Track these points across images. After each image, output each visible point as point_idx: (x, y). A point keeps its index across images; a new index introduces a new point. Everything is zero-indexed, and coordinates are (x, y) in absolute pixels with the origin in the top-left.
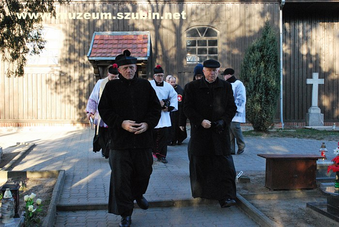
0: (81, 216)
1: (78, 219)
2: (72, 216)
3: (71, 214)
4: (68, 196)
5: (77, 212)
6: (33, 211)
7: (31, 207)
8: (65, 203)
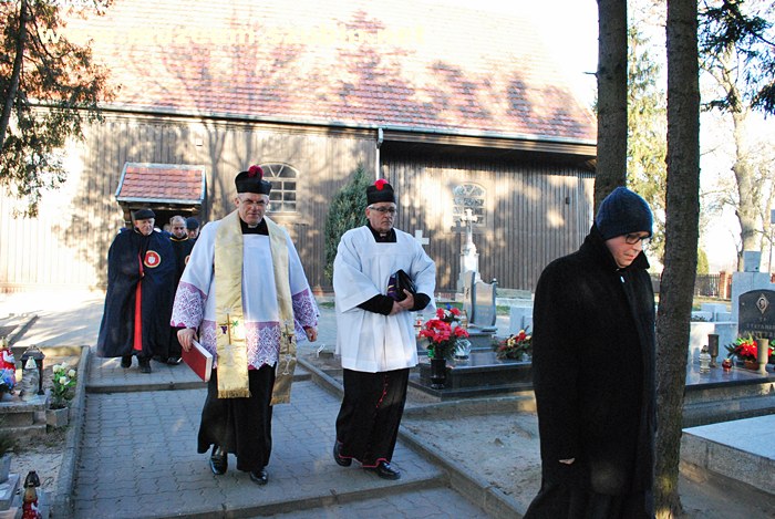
1: (117, 401)
2: (108, 399)
3: (105, 396)
4: (99, 375)
5: (113, 394)
6: (66, 384)
7: (63, 379)
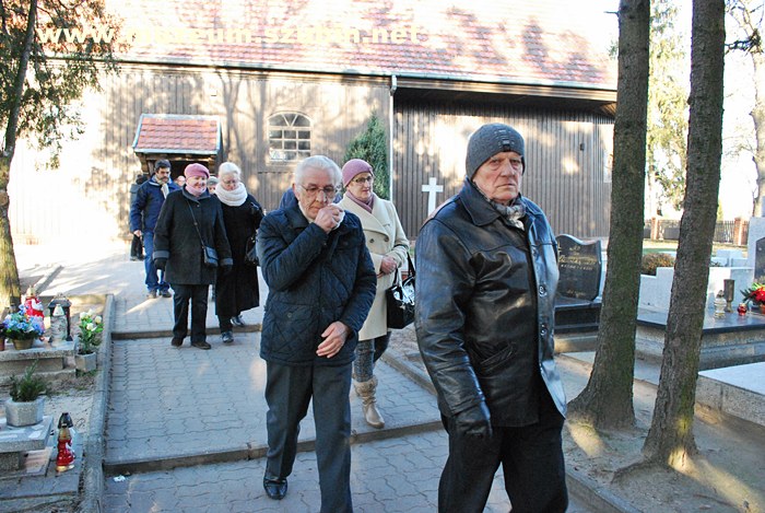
0: (145, 344)
1: (142, 347)
2: (132, 345)
3: (130, 342)
5: (139, 340)
6: (93, 330)
7: (89, 325)
8: (121, 329)
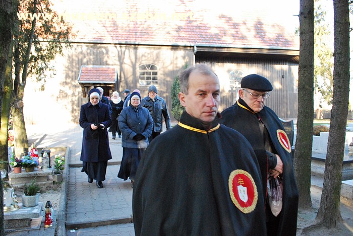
2: (78, 170)
4: (74, 160)
6: (61, 163)
7: (59, 161)
8: (73, 163)
